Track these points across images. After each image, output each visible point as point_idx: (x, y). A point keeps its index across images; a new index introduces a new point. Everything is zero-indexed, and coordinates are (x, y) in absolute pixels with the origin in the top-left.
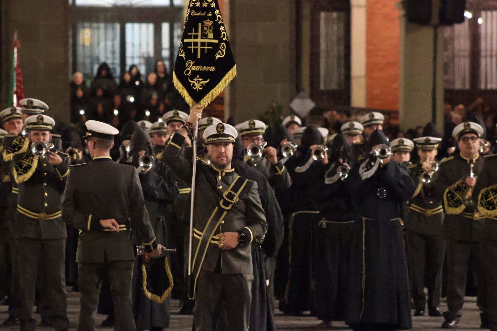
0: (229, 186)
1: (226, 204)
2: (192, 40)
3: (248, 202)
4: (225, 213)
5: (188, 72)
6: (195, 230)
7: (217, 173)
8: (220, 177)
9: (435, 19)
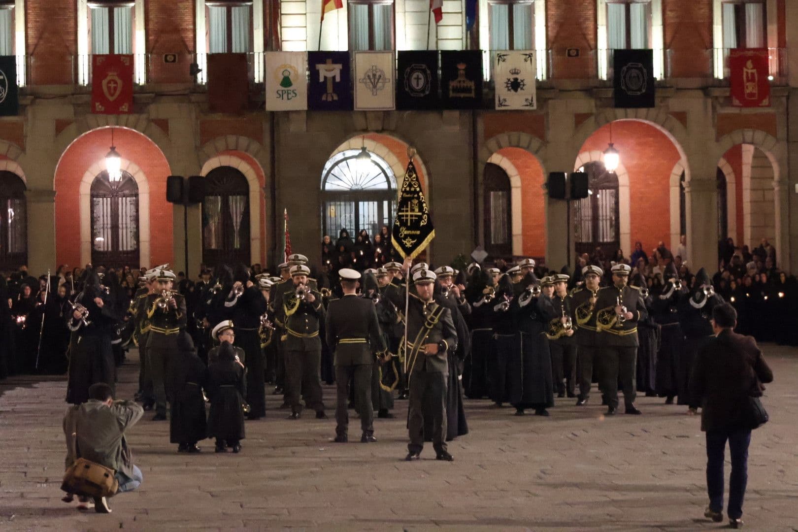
0: (431, 312)
1: (429, 324)
2: (404, 213)
3: (445, 323)
4: (429, 330)
5: (401, 235)
6: (409, 342)
7: (423, 304)
8: (425, 306)
9: (568, 196)
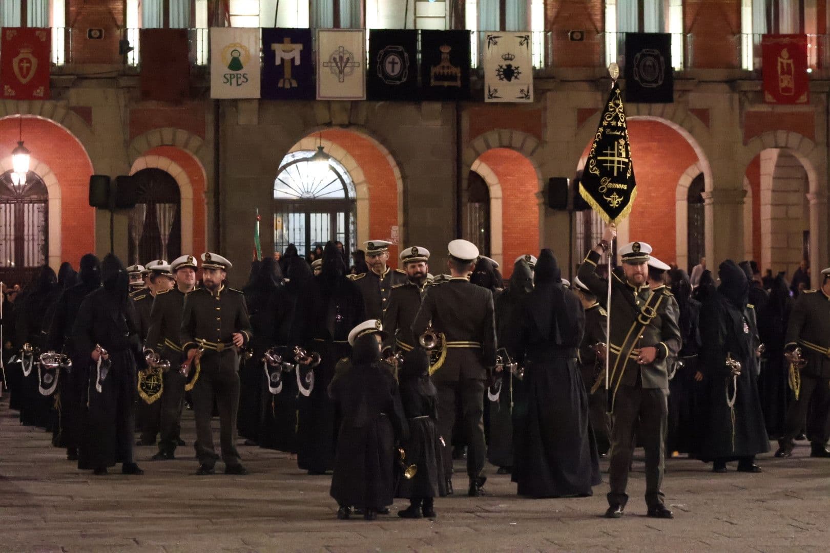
0: (646, 301)
1: (645, 318)
2: (609, 158)
3: (665, 319)
4: (644, 328)
5: (603, 189)
6: (612, 345)
7: (633, 290)
8: (636, 293)
